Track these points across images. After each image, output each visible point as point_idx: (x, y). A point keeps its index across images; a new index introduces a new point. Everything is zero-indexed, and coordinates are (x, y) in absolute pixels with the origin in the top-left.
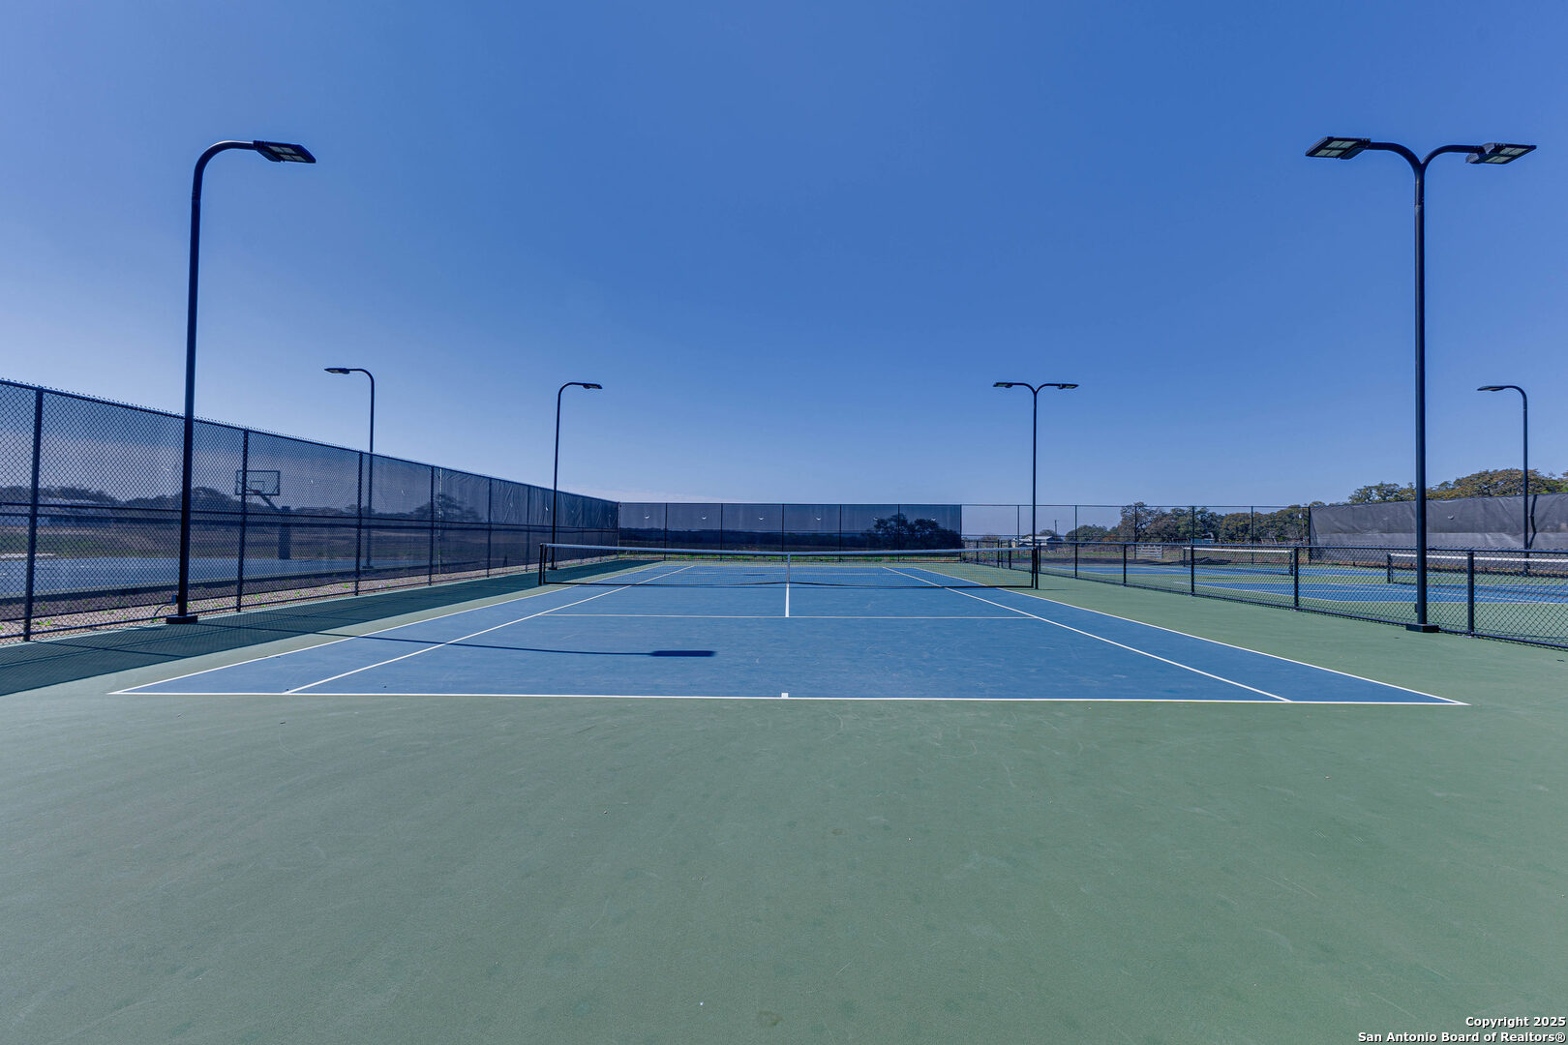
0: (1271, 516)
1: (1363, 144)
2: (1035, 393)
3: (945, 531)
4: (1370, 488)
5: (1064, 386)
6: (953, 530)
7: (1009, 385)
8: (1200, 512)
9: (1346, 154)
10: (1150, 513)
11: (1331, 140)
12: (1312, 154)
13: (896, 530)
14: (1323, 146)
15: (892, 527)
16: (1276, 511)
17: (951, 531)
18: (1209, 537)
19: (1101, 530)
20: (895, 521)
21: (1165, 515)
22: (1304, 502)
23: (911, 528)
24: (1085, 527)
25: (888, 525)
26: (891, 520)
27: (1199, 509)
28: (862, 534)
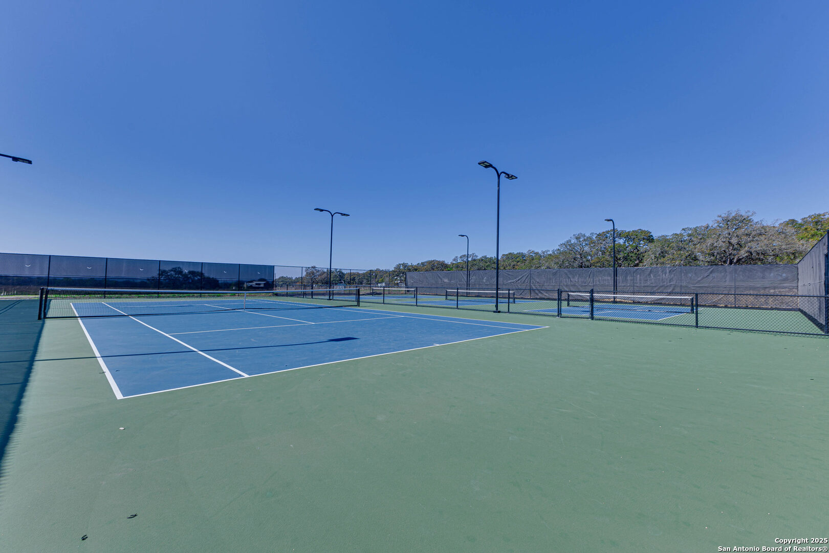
0: (364, 274)
1: (491, 166)
2: (332, 216)
3: (209, 278)
4: (400, 264)
5: (344, 215)
6: (215, 278)
7: (322, 210)
8: (339, 271)
9: (486, 167)
10: (318, 271)
11: (486, 162)
12: (479, 164)
13: (174, 277)
14: (483, 163)
15: (171, 275)
16: (365, 272)
17: (213, 278)
18: (342, 283)
19: (291, 279)
20: (175, 271)
21: (324, 272)
22: (374, 268)
23: (185, 276)
24: (282, 277)
25: (169, 274)
26: (171, 271)
27: (338, 270)
28: (148, 279)
